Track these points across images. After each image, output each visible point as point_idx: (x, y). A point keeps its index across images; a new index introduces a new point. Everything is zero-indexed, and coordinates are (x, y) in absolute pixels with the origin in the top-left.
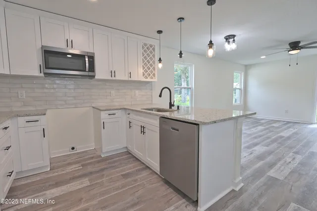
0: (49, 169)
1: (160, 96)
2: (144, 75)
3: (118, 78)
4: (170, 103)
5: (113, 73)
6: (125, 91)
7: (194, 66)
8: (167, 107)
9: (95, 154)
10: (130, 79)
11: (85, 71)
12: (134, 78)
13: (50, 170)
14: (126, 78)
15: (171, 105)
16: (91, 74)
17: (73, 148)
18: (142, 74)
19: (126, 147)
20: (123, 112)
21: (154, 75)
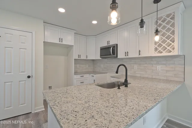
21: (173, 47)
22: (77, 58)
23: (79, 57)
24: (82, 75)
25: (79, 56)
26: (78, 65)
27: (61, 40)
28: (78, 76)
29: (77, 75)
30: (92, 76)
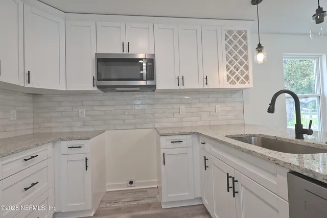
0: (92, 215)
1: (271, 110)
2: (228, 78)
3: (188, 86)
4: (298, 126)
5: (180, 80)
6: (200, 105)
7: (324, 57)
8: (292, 136)
9: (155, 197)
10: (206, 87)
11: (142, 79)
12: (212, 85)
13: (94, 215)
14: (200, 86)
15: (300, 131)
16: (149, 83)
17: (131, 183)
18: (226, 78)
19: (201, 198)
20: (195, 138)
21: (247, 78)
30: (72, 147)
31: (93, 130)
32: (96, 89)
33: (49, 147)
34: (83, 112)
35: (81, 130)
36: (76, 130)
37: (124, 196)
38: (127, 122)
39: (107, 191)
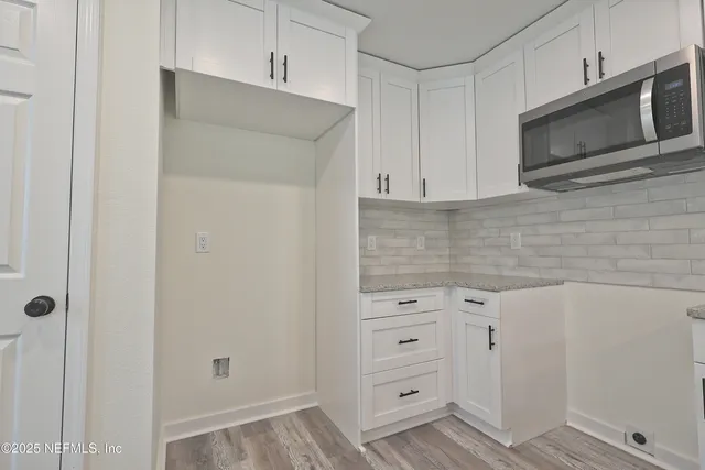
0: (508, 444)
11: (642, 142)
13: (512, 447)
17: (638, 438)
22: (372, 194)
23: (384, 187)
24: (405, 296)
25: (383, 182)
26: (374, 237)
27: (278, 66)
28: (386, 303)
29: (378, 296)
30: (472, 301)
31: (536, 276)
32: (524, 188)
33: (440, 293)
34: (517, 238)
35: (514, 274)
36: (506, 273)
37: (604, 459)
38: (622, 264)
39: (569, 424)
